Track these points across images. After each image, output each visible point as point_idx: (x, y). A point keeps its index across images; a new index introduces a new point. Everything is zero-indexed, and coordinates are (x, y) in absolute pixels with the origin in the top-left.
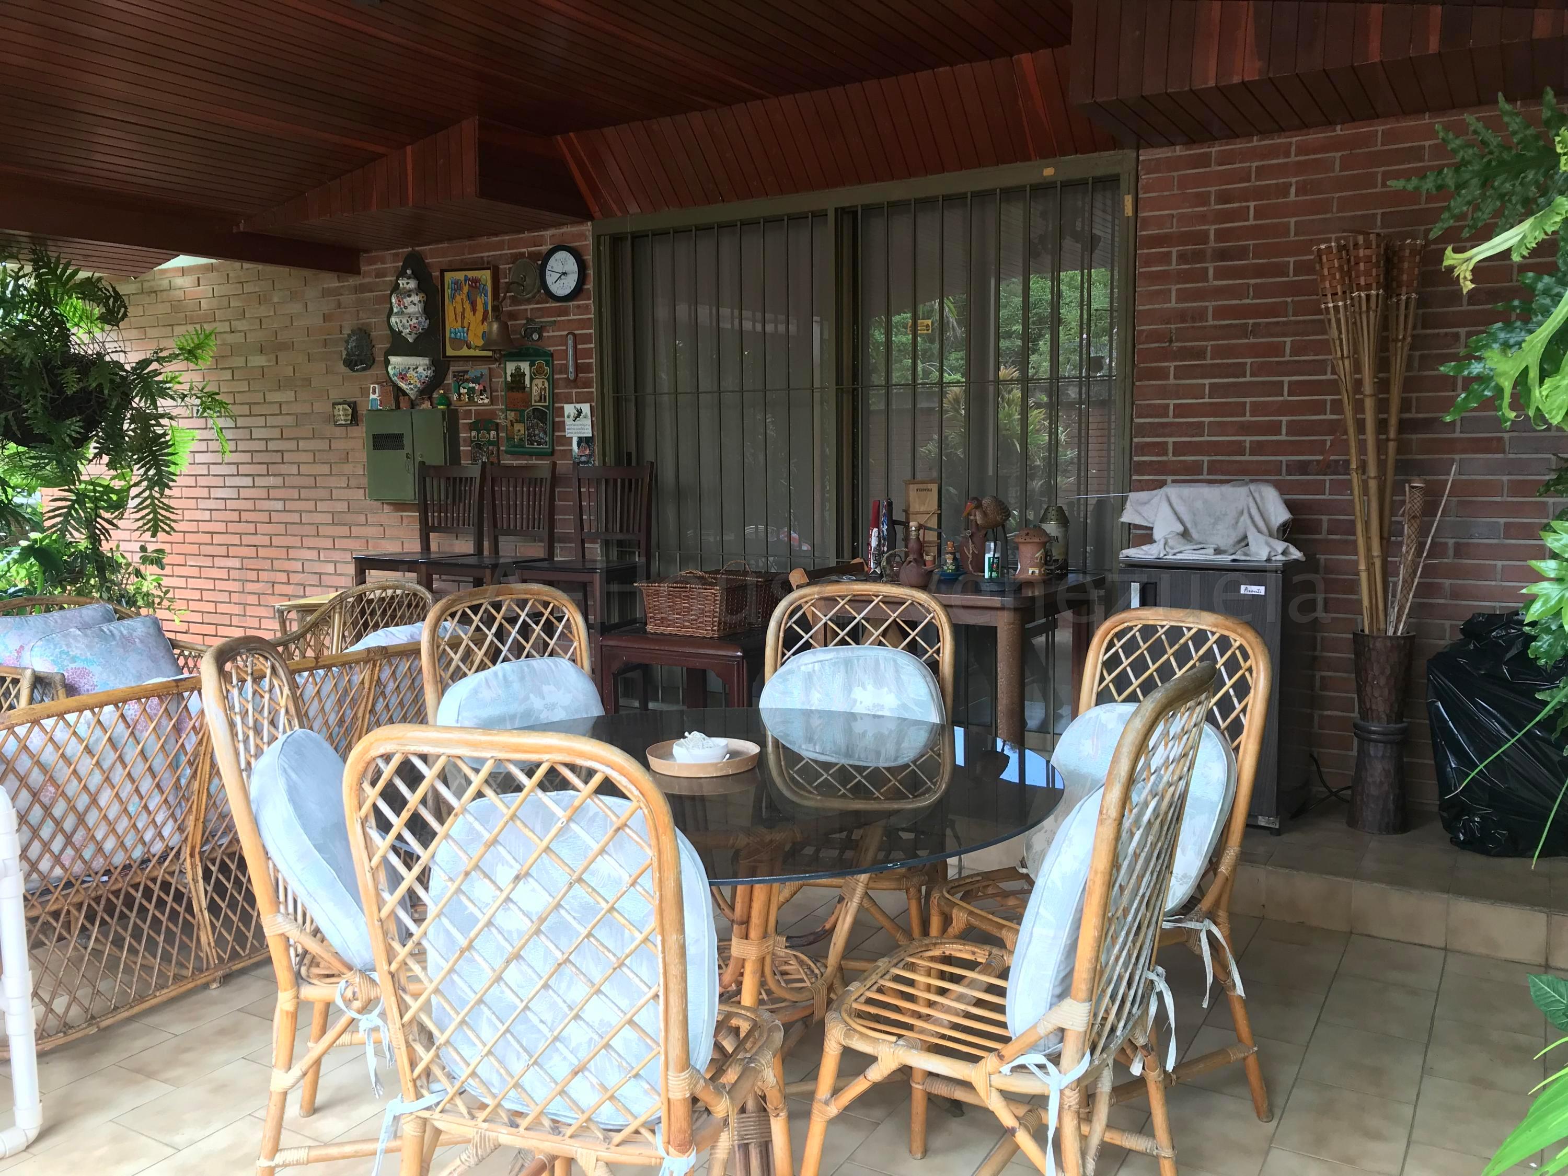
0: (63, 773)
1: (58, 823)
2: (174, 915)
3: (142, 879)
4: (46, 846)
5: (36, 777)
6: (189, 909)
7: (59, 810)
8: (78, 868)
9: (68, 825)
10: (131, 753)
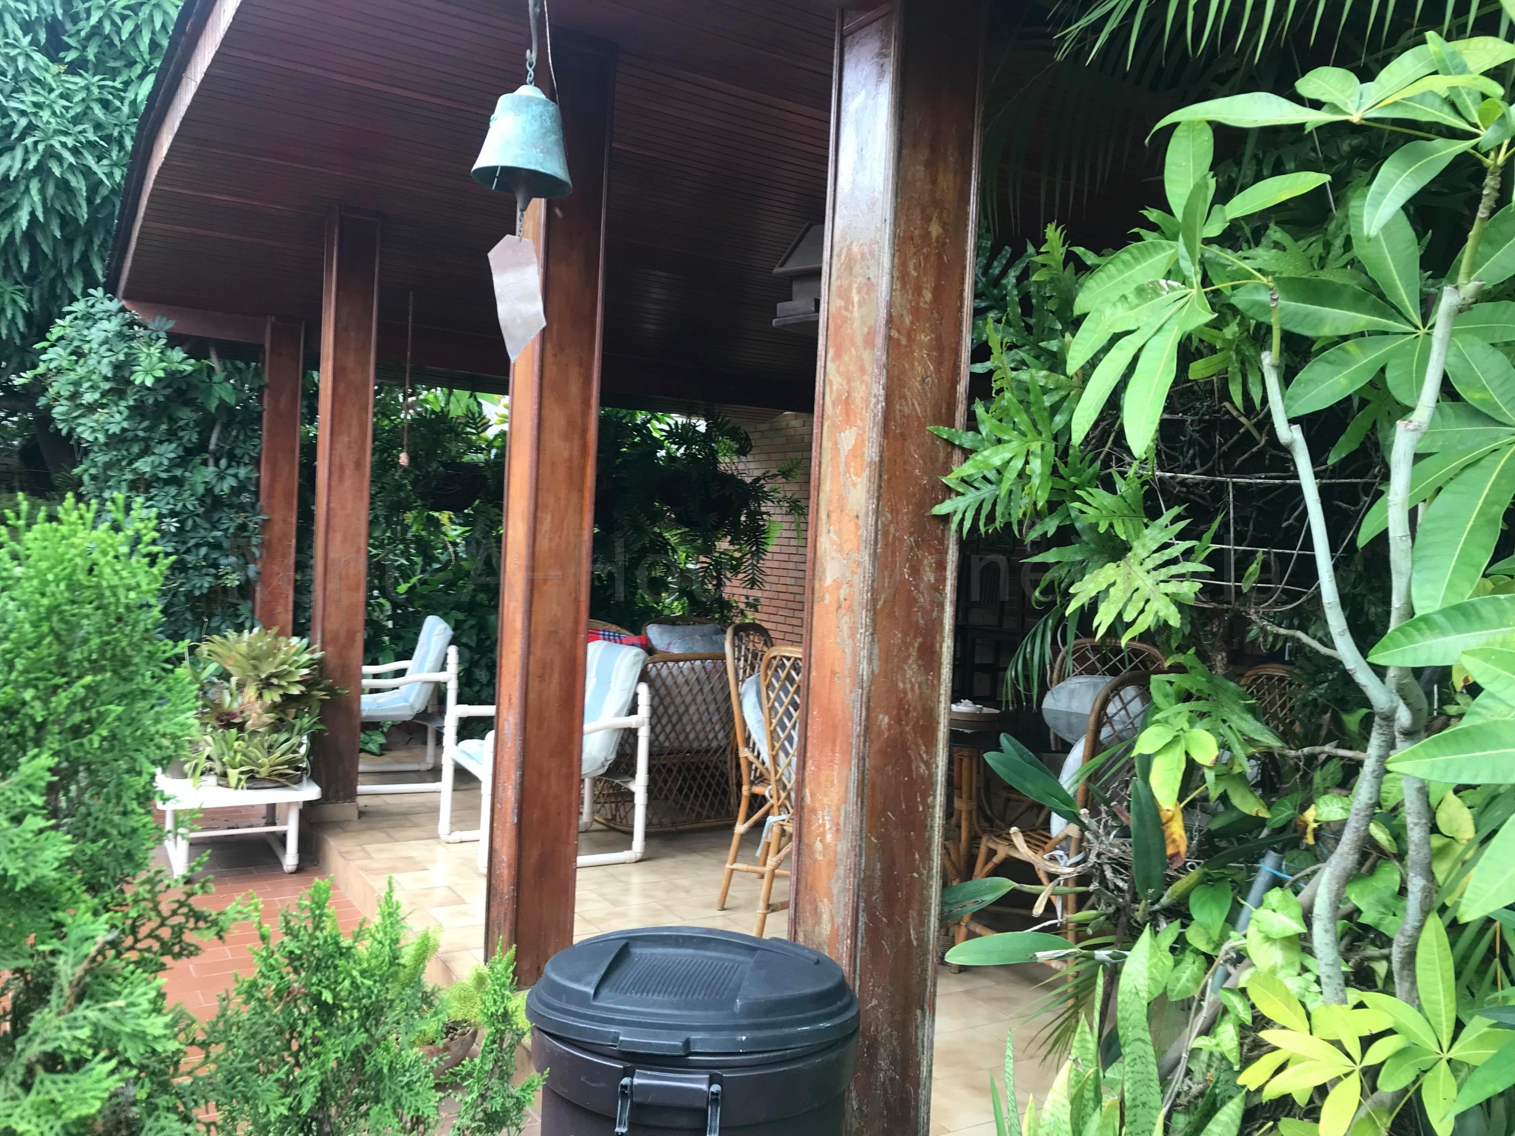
0: (675, 692)
1: (670, 717)
2: (718, 784)
3: (705, 759)
4: (663, 728)
5: (663, 691)
6: (727, 782)
7: (671, 710)
8: (676, 744)
9: (674, 719)
10: (707, 688)
